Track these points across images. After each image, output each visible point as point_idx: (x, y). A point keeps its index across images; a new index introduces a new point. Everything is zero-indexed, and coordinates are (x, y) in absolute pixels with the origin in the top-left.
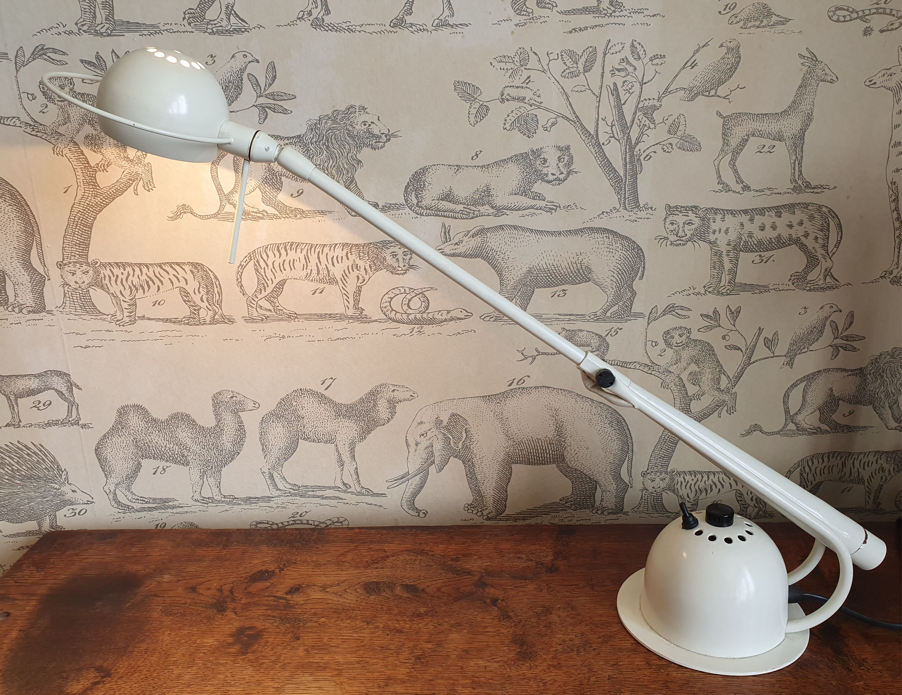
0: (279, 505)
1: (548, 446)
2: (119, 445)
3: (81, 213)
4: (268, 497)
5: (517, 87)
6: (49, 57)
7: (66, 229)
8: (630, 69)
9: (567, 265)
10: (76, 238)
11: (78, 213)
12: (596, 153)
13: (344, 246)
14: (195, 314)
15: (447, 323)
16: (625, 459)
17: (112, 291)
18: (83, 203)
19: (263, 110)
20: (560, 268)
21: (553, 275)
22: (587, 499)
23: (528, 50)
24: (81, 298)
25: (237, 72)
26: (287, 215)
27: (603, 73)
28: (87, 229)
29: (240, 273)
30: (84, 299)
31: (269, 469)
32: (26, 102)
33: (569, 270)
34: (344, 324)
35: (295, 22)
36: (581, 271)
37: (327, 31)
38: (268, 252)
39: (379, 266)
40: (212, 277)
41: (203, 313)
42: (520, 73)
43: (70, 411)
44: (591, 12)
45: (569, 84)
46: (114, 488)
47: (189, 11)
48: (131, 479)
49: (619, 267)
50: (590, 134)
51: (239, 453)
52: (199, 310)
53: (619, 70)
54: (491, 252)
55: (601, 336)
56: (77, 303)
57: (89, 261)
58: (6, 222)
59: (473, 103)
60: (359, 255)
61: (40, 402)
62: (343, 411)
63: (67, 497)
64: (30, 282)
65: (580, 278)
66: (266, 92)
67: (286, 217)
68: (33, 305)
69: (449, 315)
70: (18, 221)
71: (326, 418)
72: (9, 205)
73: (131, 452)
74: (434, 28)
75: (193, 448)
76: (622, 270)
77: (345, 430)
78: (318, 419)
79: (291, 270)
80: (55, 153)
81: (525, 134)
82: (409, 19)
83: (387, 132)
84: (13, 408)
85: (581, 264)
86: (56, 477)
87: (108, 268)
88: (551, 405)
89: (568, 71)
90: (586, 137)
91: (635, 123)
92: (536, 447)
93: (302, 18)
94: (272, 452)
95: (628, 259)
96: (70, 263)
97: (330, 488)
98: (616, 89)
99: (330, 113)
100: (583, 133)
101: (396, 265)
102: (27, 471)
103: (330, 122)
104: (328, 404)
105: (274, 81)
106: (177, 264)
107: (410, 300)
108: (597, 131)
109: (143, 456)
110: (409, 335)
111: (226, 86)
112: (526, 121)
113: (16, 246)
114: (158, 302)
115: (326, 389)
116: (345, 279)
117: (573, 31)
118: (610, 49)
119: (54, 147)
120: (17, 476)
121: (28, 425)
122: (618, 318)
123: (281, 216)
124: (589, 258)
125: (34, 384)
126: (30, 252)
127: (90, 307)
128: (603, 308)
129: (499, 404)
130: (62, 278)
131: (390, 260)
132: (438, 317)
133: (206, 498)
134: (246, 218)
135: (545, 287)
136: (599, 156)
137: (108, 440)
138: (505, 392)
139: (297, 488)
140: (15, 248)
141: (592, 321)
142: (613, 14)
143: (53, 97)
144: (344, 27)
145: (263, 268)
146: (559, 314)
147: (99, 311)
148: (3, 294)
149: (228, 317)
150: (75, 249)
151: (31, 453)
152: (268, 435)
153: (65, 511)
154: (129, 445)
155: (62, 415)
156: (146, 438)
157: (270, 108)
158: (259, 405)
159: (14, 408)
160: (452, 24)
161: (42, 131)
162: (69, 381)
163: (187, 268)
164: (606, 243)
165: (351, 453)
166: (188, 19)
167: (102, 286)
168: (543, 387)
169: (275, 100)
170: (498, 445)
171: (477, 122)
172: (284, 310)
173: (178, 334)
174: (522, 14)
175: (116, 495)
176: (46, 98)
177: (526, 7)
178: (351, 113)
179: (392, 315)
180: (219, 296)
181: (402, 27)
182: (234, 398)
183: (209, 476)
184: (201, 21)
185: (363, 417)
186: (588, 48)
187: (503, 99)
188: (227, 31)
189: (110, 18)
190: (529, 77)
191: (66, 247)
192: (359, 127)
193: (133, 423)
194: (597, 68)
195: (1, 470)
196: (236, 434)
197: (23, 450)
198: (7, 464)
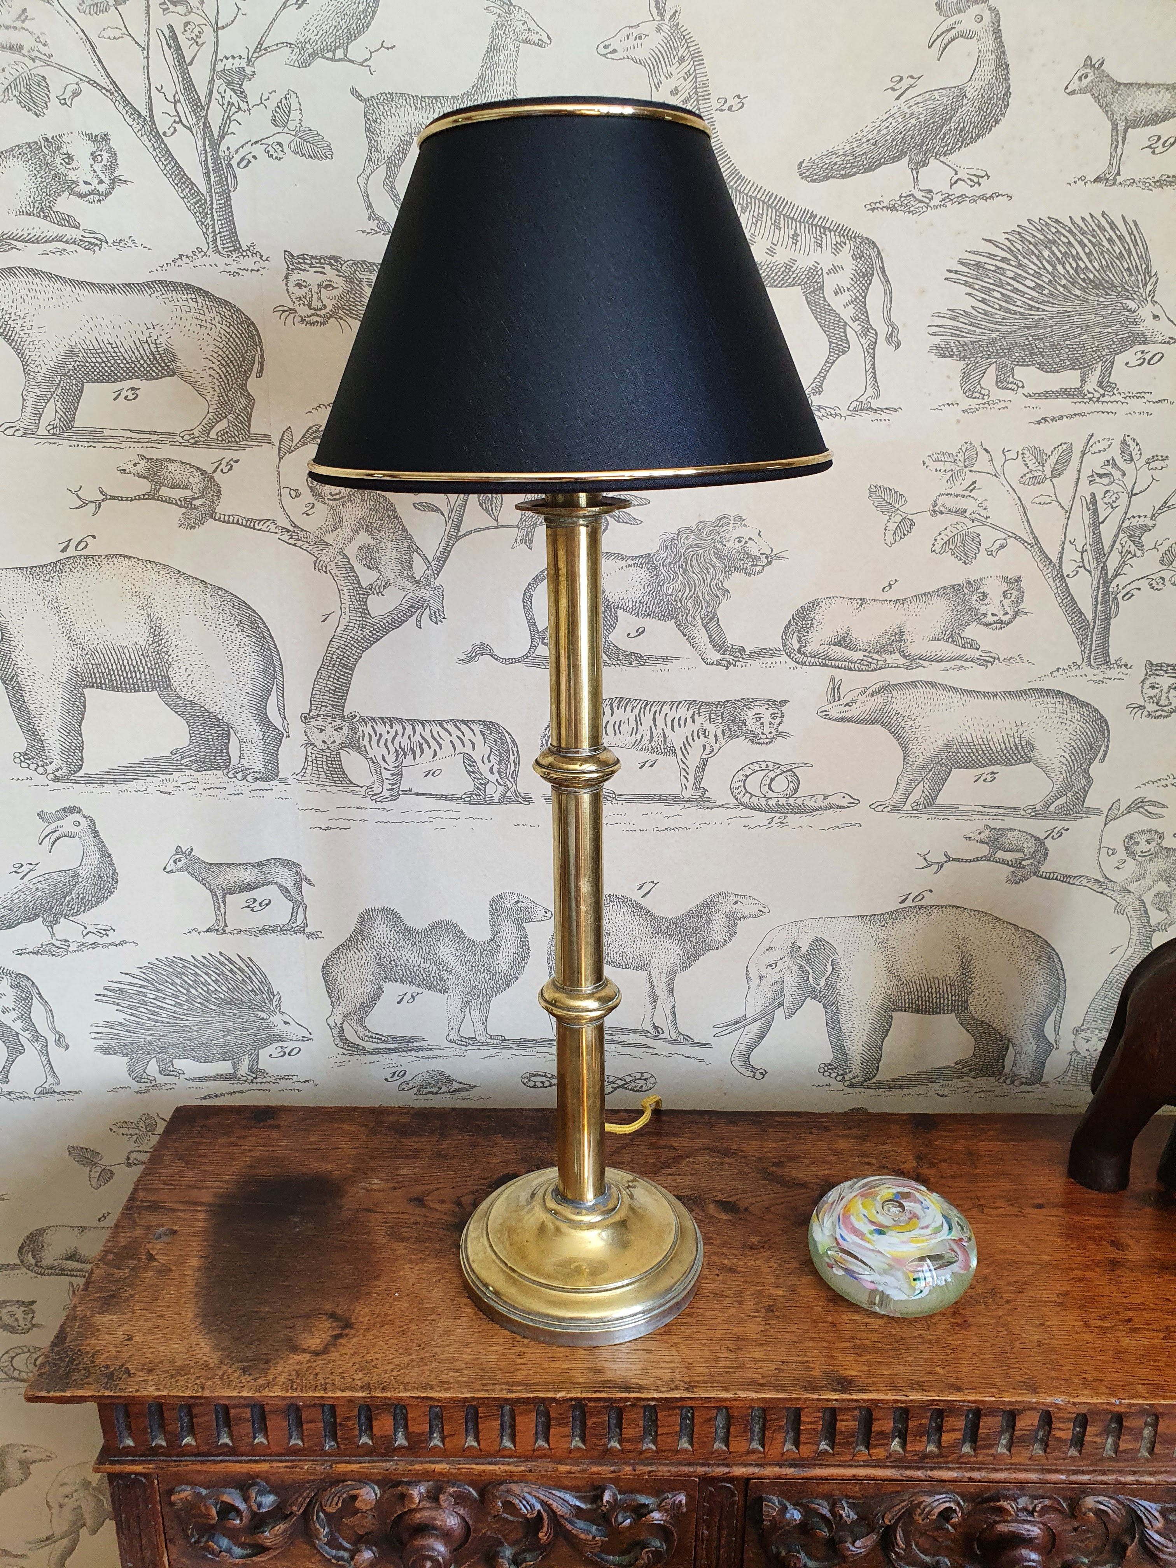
1: (947, 988)
2: (356, 963)
3: (341, 649)
5: (957, 496)
7: (320, 669)
8: (1117, 474)
9: (1001, 739)
10: (331, 683)
11: (337, 649)
12: (1057, 588)
13: (690, 704)
14: (480, 790)
16: (1053, 1010)
17: (371, 755)
20: (991, 743)
21: (980, 752)
22: (993, 1062)
23: (977, 446)
24: (327, 763)
26: (618, 662)
27: (1078, 479)
28: (348, 671)
30: (332, 764)
32: (286, 500)
33: (1002, 745)
34: (677, 809)
36: (1020, 748)
39: (736, 732)
40: (509, 741)
42: (963, 475)
43: (294, 914)
44: (1071, 395)
45: (1028, 493)
46: (341, 1021)
48: (366, 1009)
49: (1073, 743)
50: (1051, 562)
51: (518, 977)
52: (486, 785)
53: (1100, 476)
54: (896, 717)
55: (1038, 838)
56: (322, 770)
58: (240, 659)
59: (893, 515)
60: (710, 716)
61: (255, 900)
62: (664, 927)
63: (276, 1031)
64: (263, 739)
65: (1017, 757)
68: (263, 770)
69: (826, 802)
70: (256, 657)
71: (639, 935)
72: (247, 636)
73: (371, 973)
75: (456, 969)
76: (1077, 749)
77: (664, 953)
78: (628, 937)
79: (615, 734)
80: (317, 569)
81: (961, 559)
83: (769, 552)
85: (1020, 738)
86: (265, 1003)
87: (369, 725)
88: (958, 932)
89: (1029, 475)
90: (1045, 566)
91: (1115, 547)
92: (930, 989)
95: (1087, 733)
96: (319, 715)
97: (635, 1031)
98: (1094, 502)
99: (694, 525)
100: (1041, 559)
101: (760, 731)
102: (227, 992)
103: (694, 537)
104: (644, 916)
106: (465, 722)
107: (772, 780)
108: (1061, 557)
109: (386, 978)
110: (766, 827)
112: (963, 541)
113: (249, 691)
114: (431, 772)
115: (644, 896)
116: (686, 749)
117: (1043, 421)
118: (1091, 447)
119: (317, 561)
120: (214, 999)
121: (236, 932)
122: (1064, 814)
123: (610, 663)
124: (1033, 731)
125: (250, 876)
126: (268, 699)
127: (339, 776)
128: (1045, 800)
129: (883, 928)
130: (306, 735)
131: (752, 725)
132: (811, 804)
133: (466, 1038)
135: (968, 768)
136: (1060, 592)
137: (341, 956)
138: (895, 911)
140: (248, 694)
143: (323, 494)
146: (982, 806)
147: (350, 781)
148: (224, 754)
149: (523, 795)
150: (328, 698)
151: (235, 969)
154: (370, 962)
156: (394, 953)
157: (612, 516)
158: (552, 914)
159: (219, 907)
160: (875, 408)
161: (303, 539)
162: (298, 874)
163: (476, 728)
164: (1058, 711)
165: (669, 985)
167: (359, 747)
168: (950, 906)
170: (877, 985)
171: (896, 541)
173: (454, 815)
175: (343, 1030)
176: (313, 495)
178: (722, 525)
179: (746, 799)
180: (515, 767)
182: (520, 904)
183: (473, 1007)
185: (691, 937)
186: (1060, 445)
187: (934, 511)
190: (975, 482)
191: (316, 694)
192: (732, 545)
193: (379, 933)
194: (1070, 473)
195: (193, 991)
196: (517, 952)
197: (225, 964)
198: (202, 983)
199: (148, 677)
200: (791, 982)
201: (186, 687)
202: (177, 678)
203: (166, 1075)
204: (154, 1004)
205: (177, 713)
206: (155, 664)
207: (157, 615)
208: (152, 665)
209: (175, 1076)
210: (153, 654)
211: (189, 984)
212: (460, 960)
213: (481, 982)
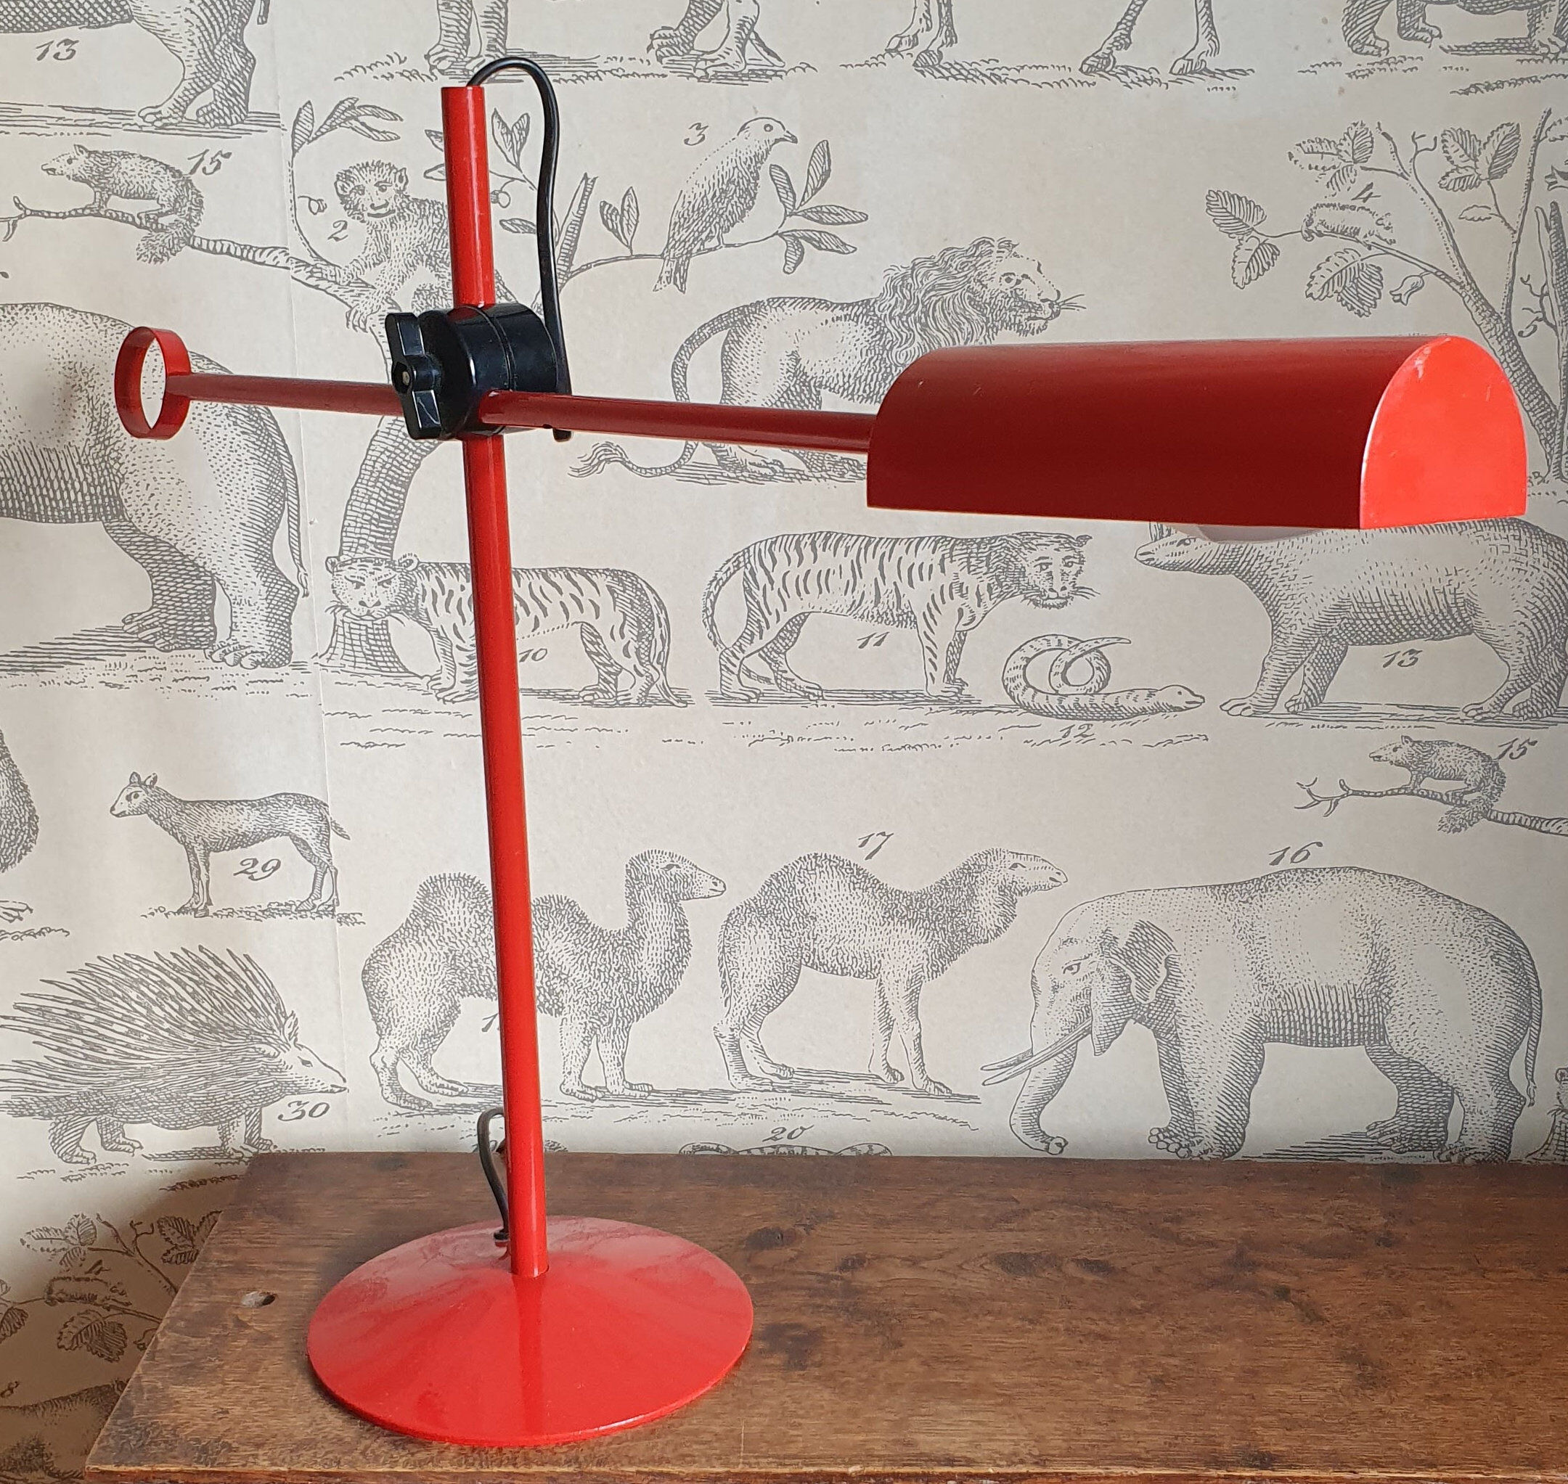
0: (745, 1109)
1: (1350, 1004)
2: (416, 964)
3: (388, 454)
4: (723, 1091)
5: (1343, 208)
6: (363, 124)
7: (355, 486)
9: (1424, 596)
10: (373, 508)
11: (382, 453)
12: (1504, 354)
13: (937, 543)
14: (609, 683)
15: (1146, 717)
16: (1522, 1039)
17: (435, 626)
18: (396, 433)
19: (796, 244)
20: (1408, 603)
21: (1392, 618)
22: (1429, 1127)
23: (1373, 129)
24: (368, 638)
25: (749, 162)
26: (823, 474)
27: (1531, 180)
28: (399, 488)
29: (712, 597)
30: (376, 640)
31: (732, 1030)
32: (305, 217)
33: (1427, 606)
34: (920, 713)
35: (880, 58)
36: (1454, 610)
37: (947, 78)
38: (776, 553)
39: (1010, 587)
40: (653, 603)
41: (625, 681)
42: (1352, 175)
43: (318, 885)
44: (1513, 49)
45: (1453, 202)
46: (393, 1059)
47: (661, 32)
48: (433, 1040)
49: (1539, 603)
50: (1493, 312)
51: (671, 991)
52: (617, 674)
53: (1565, 176)
54: (1258, 562)
55: (1489, 757)
56: (359, 649)
57: (397, 556)
58: (231, 469)
59: (1246, 238)
60: (969, 562)
61: (255, 862)
62: (901, 908)
63: (290, 1076)
64: (266, 599)
65: (1450, 625)
66: (806, 206)
67: (822, 477)
68: (267, 649)
69: (1153, 700)
70: (257, 467)
71: (863, 921)
72: (243, 433)
73: (440, 980)
74: (1174, 78)
75: (574, 975)
76: (1544, 612)
77: (902, 950)
78: (845, 923)
79: (821, 593)
80: (351, 326)
81: (1353, 308)
82: (1122, 57)
83: (1053, 297)
84: (195, 871)
85: (1455, 594)
86: (271, 1029)
87: (432, 577)
88: (1366, 913)
89: (1456, 175)
90: (1484, 318)
92: (1323, 1006)
93: (896, 50)
94: (742, 991)
95: (1559, 586)
96: (353, 560)
97: (858, 1077)
98: (1557, 216)
99: (936, 254)
100: (1478, 308)
101: (1047, 585)
102: (211, 1013)
103: (937, 273)
104: (870, 890)
105: (824, 182)
106: (583, 572)
107: (1068, 665)
108: (1509, 305)
109: (464, 989)
110: (1060, 742)
111: (723, 191)
112: (1355, 280)
113: (245, 520)
114: (531, 654)
115: (869, 857)
116: (932, 616)
117: (1473, 90)
118: (1549, 129)
119: (350, 312)
120: (190, 1025)
121: (225, 913)
122: (1528, 718)
123: (810, 474)
124: (1474, 583)
125: (247, 821)
126: (274, 534)
127: (386, 659)
128: (1498, 695)
129: (1246, 906)
130: (334, 592)
131: (1034, 575)
132: (1129, 704)
133: (591, 1088)
134: (737, 478)
135: (1372, 643)
136: (1509, 360)
137: (393, 952)
138: (1264, 877)
139: (787, 1074)
140: (244, 524)
141: (1472, 722)
142: (1561, 55)
143: (360, 207)
144: (984, 72)
145: (761, 588)
146: (1398, 705)
147: (404, 667)
148: (207, 623)
149: (676, 692)
150: (368, 532)
151: (223, 974)
152: (738, 952)
153: (283, 1106)
154: (438, 963)
155: (299, 893)
156: (476, 949)
157: (809, 240)
158: (725, 886)
159: (199, 872)
160: (1213, 70)
161: (329, 278)
162: (323, 818)
163: (602, 581)
164: (1512, 550)
165: (911, 1001)
166: (659, 50)
167: (417, 612)
168: (1351, 868)
169: (824, 223)
170: (1238, 998)
171: (1250, 280)
172: (797, 681)
173: (568, 724)
174: (1364, 51)
175: (396, 1074)
176: (345, 209)
177: (1376, 38)
178: (981, 255)
179: (1027, 697)
180: (664, 646)
181: (1107, 72)
182: (674, 870)
183: (602, 1039)
184: (684, 54)
185: (944, 923)
186: (1502, 127)
187: (1309, 232)
188: (736, 74)
189: (498, 46)
190: (1370, 186)
191: (349, 526)
192: (996, 285)
193: (452, 917)
194: (1517, 171)
195: (156, 1009)
196: (671, 947)
197: (208, 967)
198: (171, 997)
199: (87, 498)
200: (1102, 994)
201: (147, 515)
202: (133, 501)
203: (112, 1150)
204: (94, 1031)
205: (132, 556)
206: (99, 478)
207: (102, 399)
208: (93, 479)
209: (128, 1151)
210: (97, 462)
211: (150, 999)
212: (580, 962)
213: (614, 997)
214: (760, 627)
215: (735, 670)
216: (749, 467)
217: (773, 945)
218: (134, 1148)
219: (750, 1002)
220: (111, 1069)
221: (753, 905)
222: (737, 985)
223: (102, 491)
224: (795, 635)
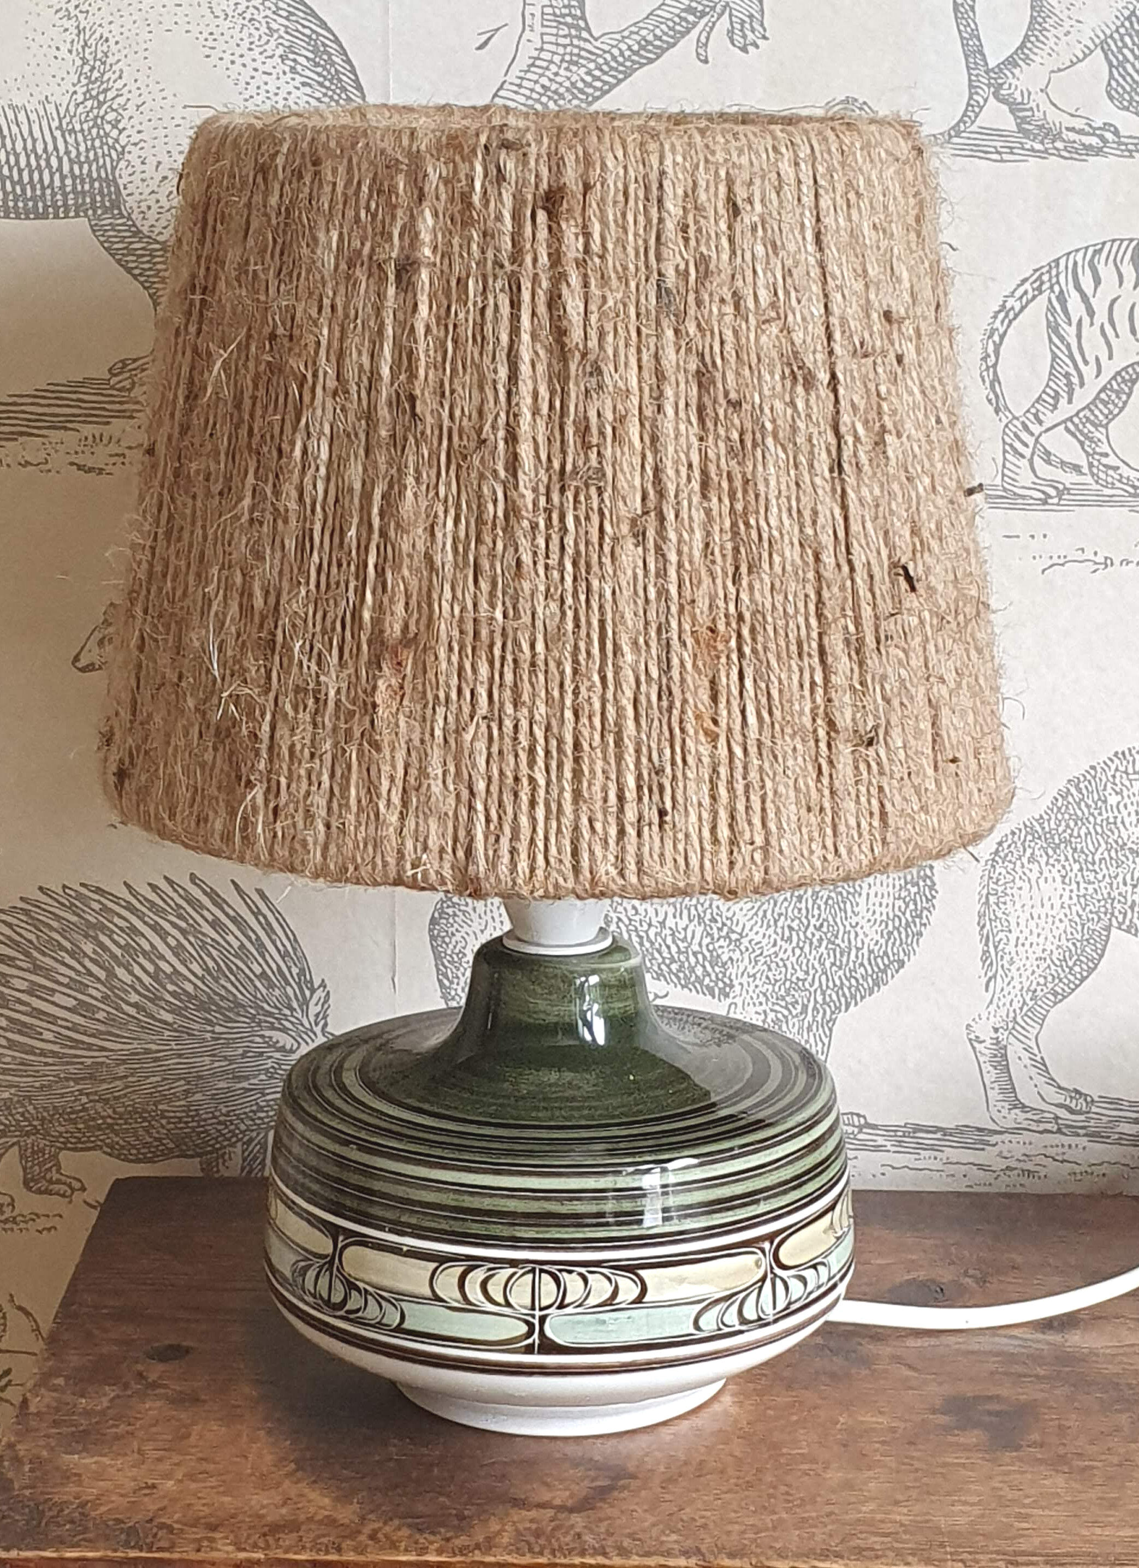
0: (1014, 1164)
18: (531, 85)
29: (996, 338)
31: (996, 1030)
38: (1101, 268)
51: (902, 964)
86: (289, 1007)
94: (1013, 968)
120: (169, 997)
134: (1046, 151)
139: (1083, 1105)
145: (1075, 321)
152: (1009, 904)
195: (120, 972)
196: (903, 894)
197: (203, 907)
198: (144, 953)
201: (154, 209)
202: (135, 186)
203: (39, 1192)
204: (28, 1004)
205: (129, 271)
206: (87, 150)
207: (100, 30)
208: (79, 154)
209: (63, 1196)
210: (85, 126)
211: (114, 956)
212: (761, 913)
213: (812, 972)
214: (1069, 384)
215: (1027, 452)
216: (1067, 135)
217: (1066, 894)
218: (73, 1190)
219: (1026, 985)
220: (46, 1064)
221: (1038, 828)
222: (1007, 958)
223: (90, 171)
224: (1124, 397)
